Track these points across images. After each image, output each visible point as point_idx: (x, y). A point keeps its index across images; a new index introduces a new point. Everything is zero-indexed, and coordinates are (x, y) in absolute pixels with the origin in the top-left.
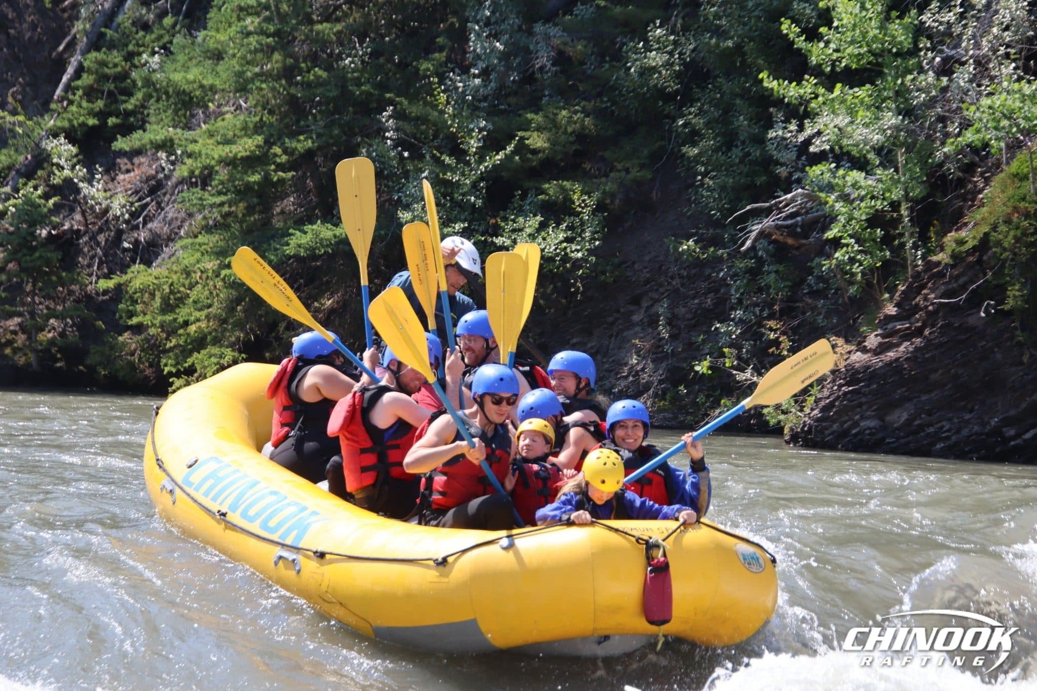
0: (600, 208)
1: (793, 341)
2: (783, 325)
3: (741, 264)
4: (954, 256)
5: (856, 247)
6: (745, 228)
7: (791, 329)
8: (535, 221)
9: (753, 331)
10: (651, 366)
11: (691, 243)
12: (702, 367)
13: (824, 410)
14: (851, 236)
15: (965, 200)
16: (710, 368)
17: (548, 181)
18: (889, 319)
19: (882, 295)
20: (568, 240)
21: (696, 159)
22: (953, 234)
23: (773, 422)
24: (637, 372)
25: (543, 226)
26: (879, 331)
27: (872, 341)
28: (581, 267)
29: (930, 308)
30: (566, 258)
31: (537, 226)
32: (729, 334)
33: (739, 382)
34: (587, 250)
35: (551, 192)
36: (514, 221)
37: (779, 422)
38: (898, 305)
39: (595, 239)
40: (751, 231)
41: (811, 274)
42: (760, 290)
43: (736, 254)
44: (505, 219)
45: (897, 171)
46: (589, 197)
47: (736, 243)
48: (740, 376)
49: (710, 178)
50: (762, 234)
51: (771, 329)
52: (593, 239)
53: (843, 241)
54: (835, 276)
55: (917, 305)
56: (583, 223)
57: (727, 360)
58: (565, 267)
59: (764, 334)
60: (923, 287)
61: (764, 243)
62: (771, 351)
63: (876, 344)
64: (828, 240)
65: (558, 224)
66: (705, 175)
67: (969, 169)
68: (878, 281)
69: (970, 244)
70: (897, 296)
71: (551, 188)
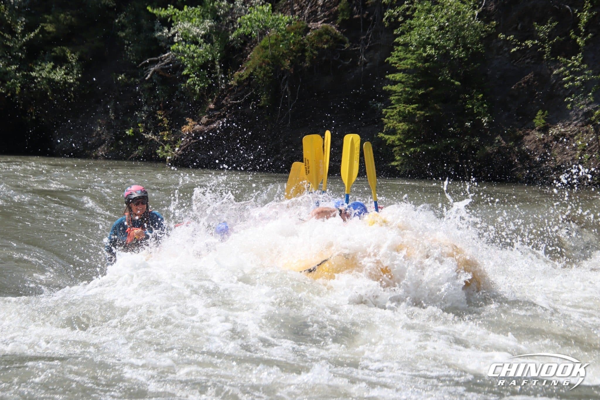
0: (80, 60)
1: (170, 120)
2: (165, 113)
3: (146, 86)
4: (238, 82)
5: (196, 78)
6: (147, 69)
7: (169, 115)
8: (50, 65)
9: (152, 115)
10: (106, 131)
11: (123, 76)
12: (129, 132)
13: (183, 150)
14: (194, 73)
15: (243, 58)
16: (132, 133)
17: (56, 46)
18: (211, 110)
19: (208, 99)
20: (65, 74)
21: (125, 38)
22: (237, 72)
23: (161, 156)
24: (100, 135)
25: (54, 68)
26: (207, 116)
27: (204, 119)
28: (73, 86)
29: (229, 105)
30: (65, 82)
31: (51, 67)
32: (142, 117)
33: (145, 139)
34: (75, 79)
35: (57, 52)
36: (40, 65)
37: (164, 156)
38: (215, 104)
39: (79, 74)
40: (150, 71)
41: (178, 90)
42: (155, 97)
43: (143, 81)
44: (36, 64)
45: (212, 44)
46: (75, 54)
47: (143, 75)
48: (147, 136)
49: (131, 47)
50: (155, 71)
51: (160, 115)
52: (78, 74)
53: (191, 76)
54: (188, 91)
55: (223, 104)
56: (72, 66)
57: (140, 129)
58: (65, 86)
59: (157, 117)
60: (226, 96)
61: (156, 76)
62: (159, 124)
63: (205, 121)
64: (184, 75)
65: (61, 66)
66: (128, 45)
67: (244, 44)
68: (206, 94)
69: (245, 77)
70: (214, 100)
71: (57, 50)
